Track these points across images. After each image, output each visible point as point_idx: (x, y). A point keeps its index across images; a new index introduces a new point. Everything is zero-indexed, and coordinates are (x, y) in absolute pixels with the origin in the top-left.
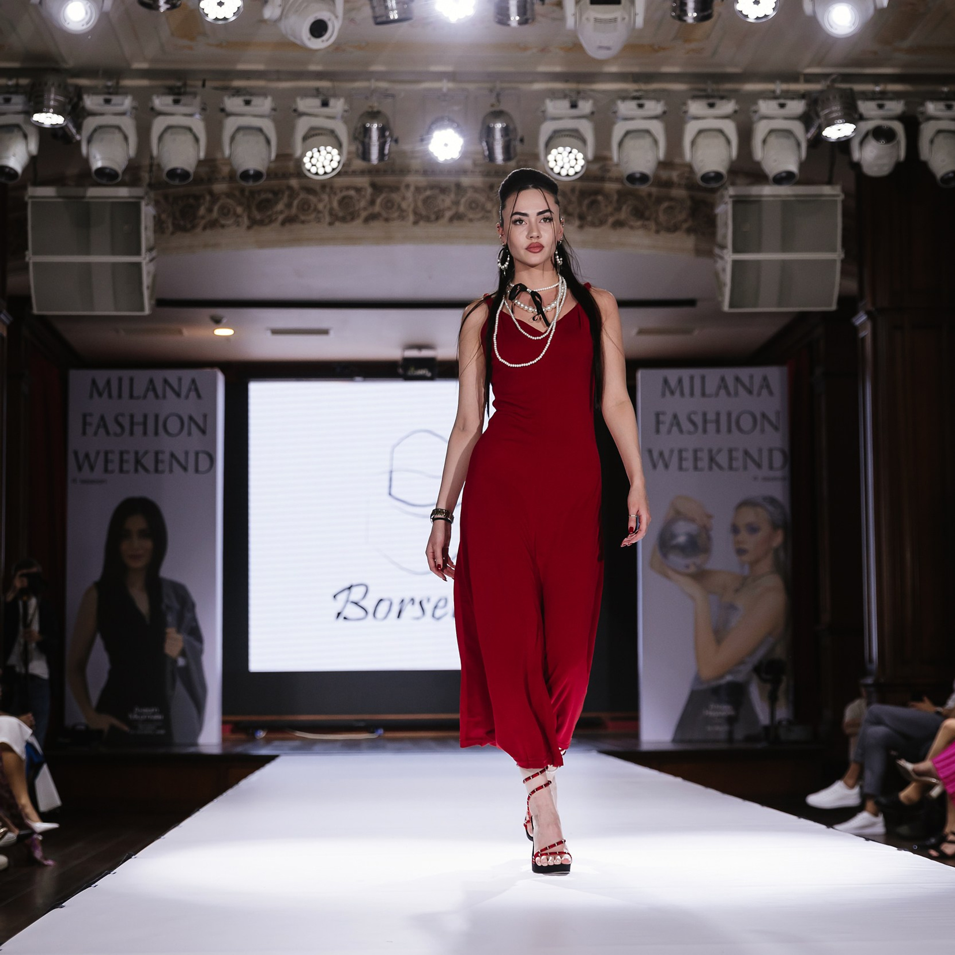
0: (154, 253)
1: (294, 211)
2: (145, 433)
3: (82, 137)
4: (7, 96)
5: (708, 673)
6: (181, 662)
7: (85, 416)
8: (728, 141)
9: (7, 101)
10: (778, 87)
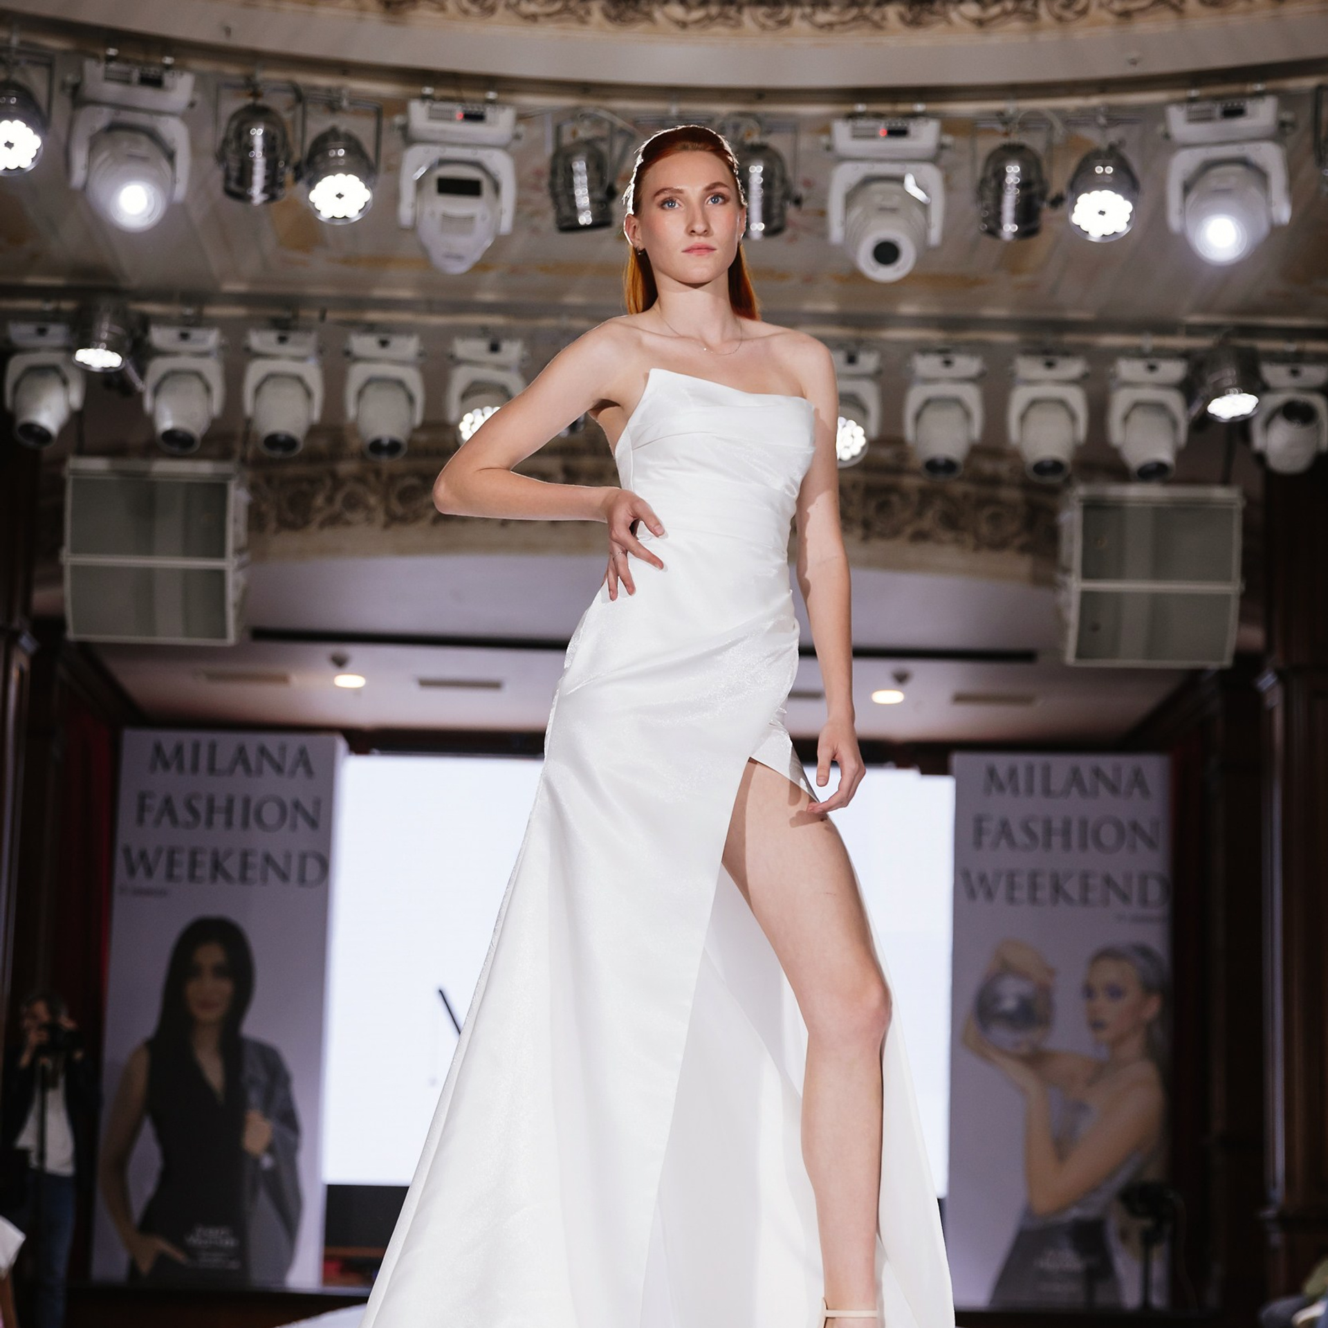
0: (246, 557)
2: (229, 823)
3: (145, 386)
4: (42, 325)
5: (1044, 1204)
6: (267, 1162)
7: (143, 797)
8: (1073, 417)
9: (42, 332)
10: (1148, 342)
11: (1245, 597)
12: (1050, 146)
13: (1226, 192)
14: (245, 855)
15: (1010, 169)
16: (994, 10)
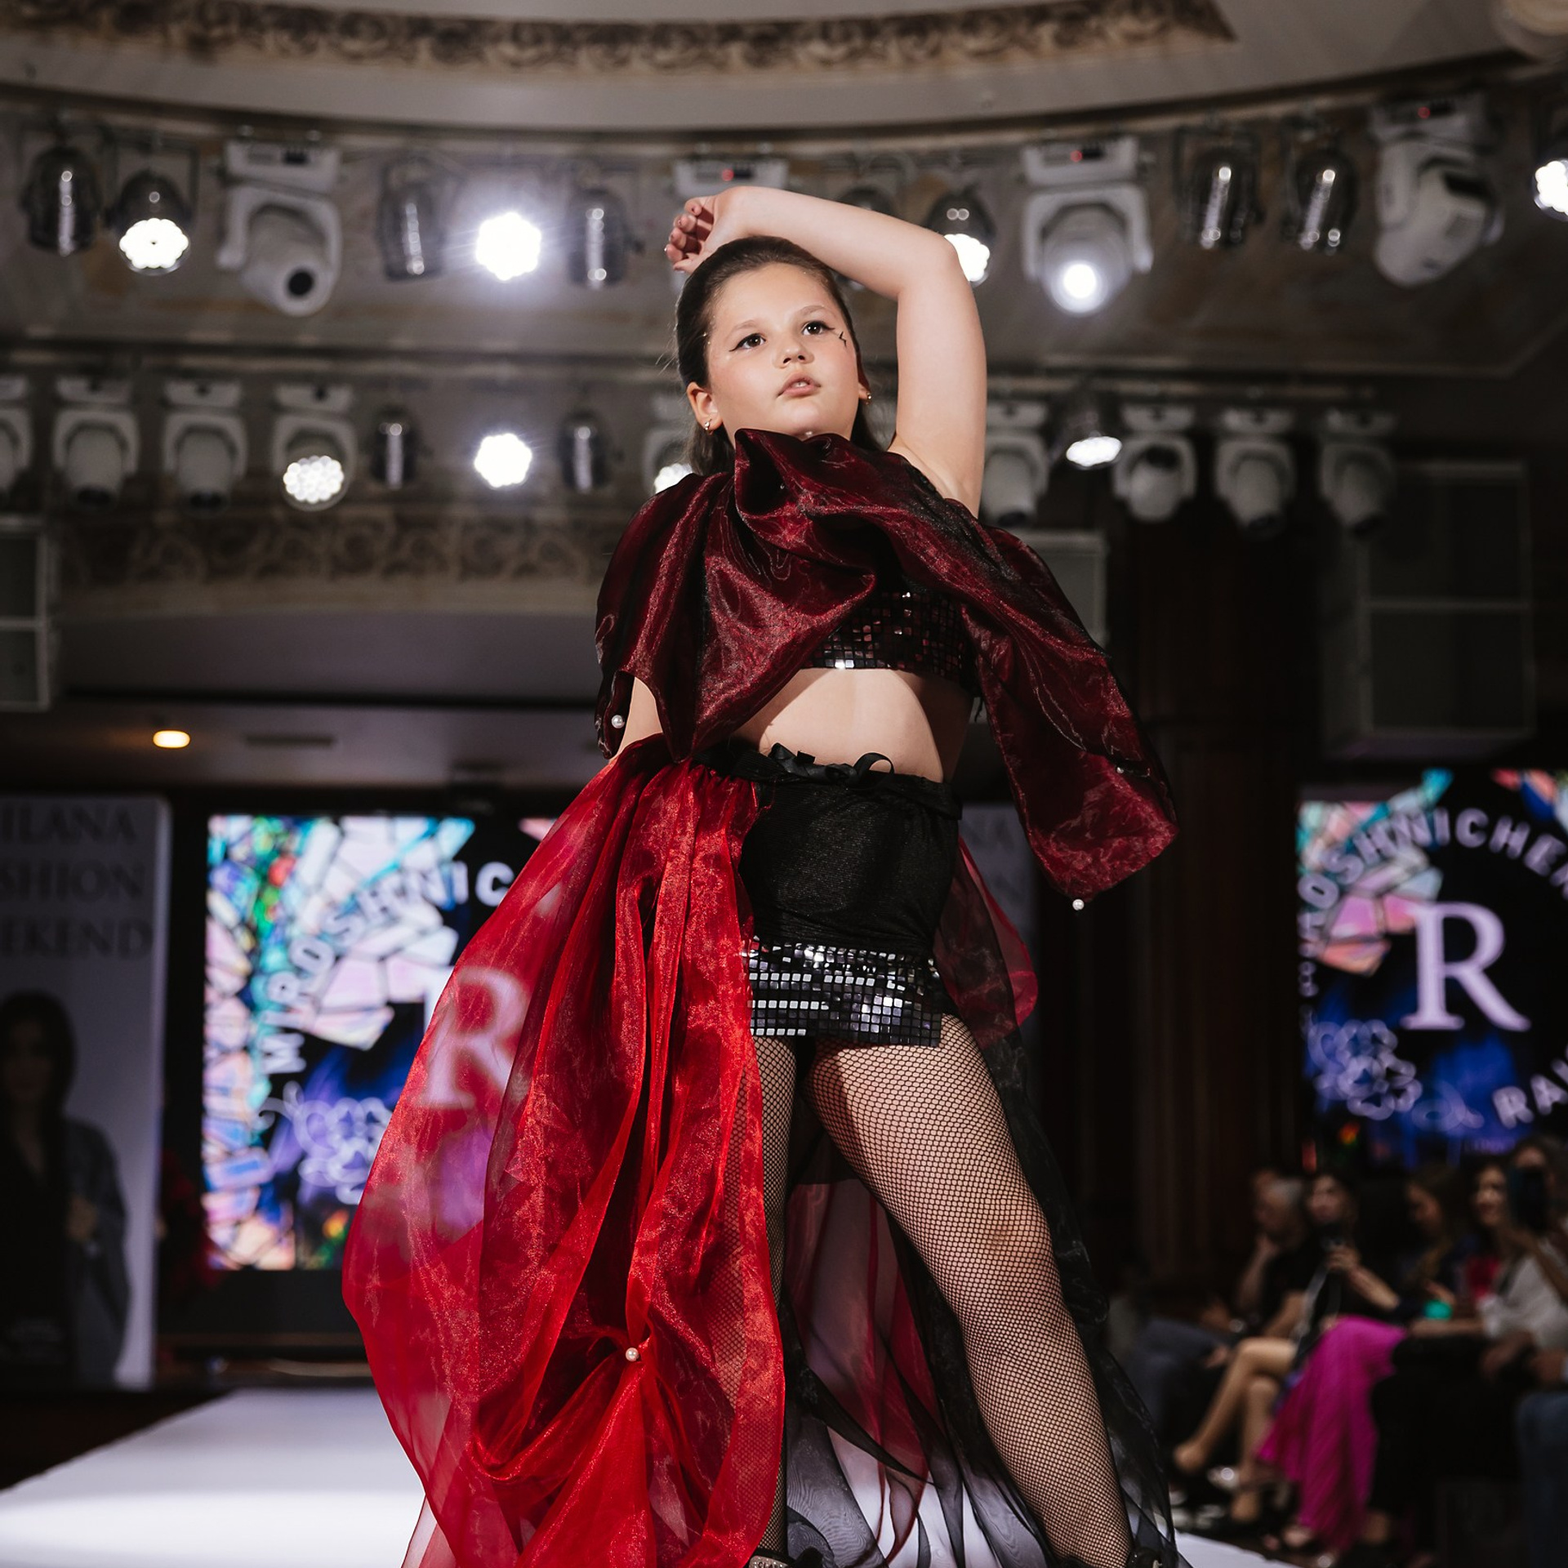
0: (59, 615)
1: (276, 555)
2: (45, 893)
6: (93, 1249)
10: (1007, 384)
12: (902, 187)
13: (1084, 238)
14: (63, 925)
16: (840, 51)
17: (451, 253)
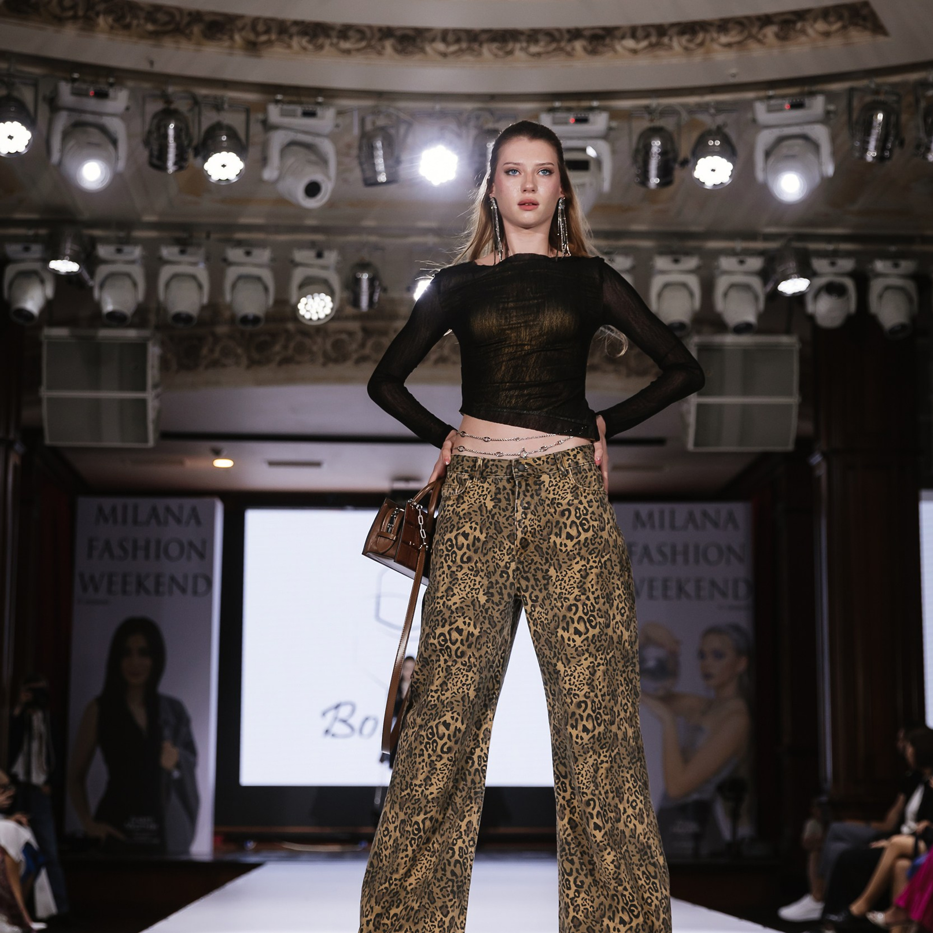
0: (159, 390)
1: (290, 352)
2: (147, 557)
3: (95, 283)
4: (27, 245)
5: (675, 791)
6: (176, 774)
7: (91, 541)
8: (691, 294)
9: (27, 249)
10: (739, 245)
11: (801, 406)
12: (679, 126)
13: (793, 157)
14: (158, 577)
15: (654, 143)
16: (644, 44)
17: (404, 170)
